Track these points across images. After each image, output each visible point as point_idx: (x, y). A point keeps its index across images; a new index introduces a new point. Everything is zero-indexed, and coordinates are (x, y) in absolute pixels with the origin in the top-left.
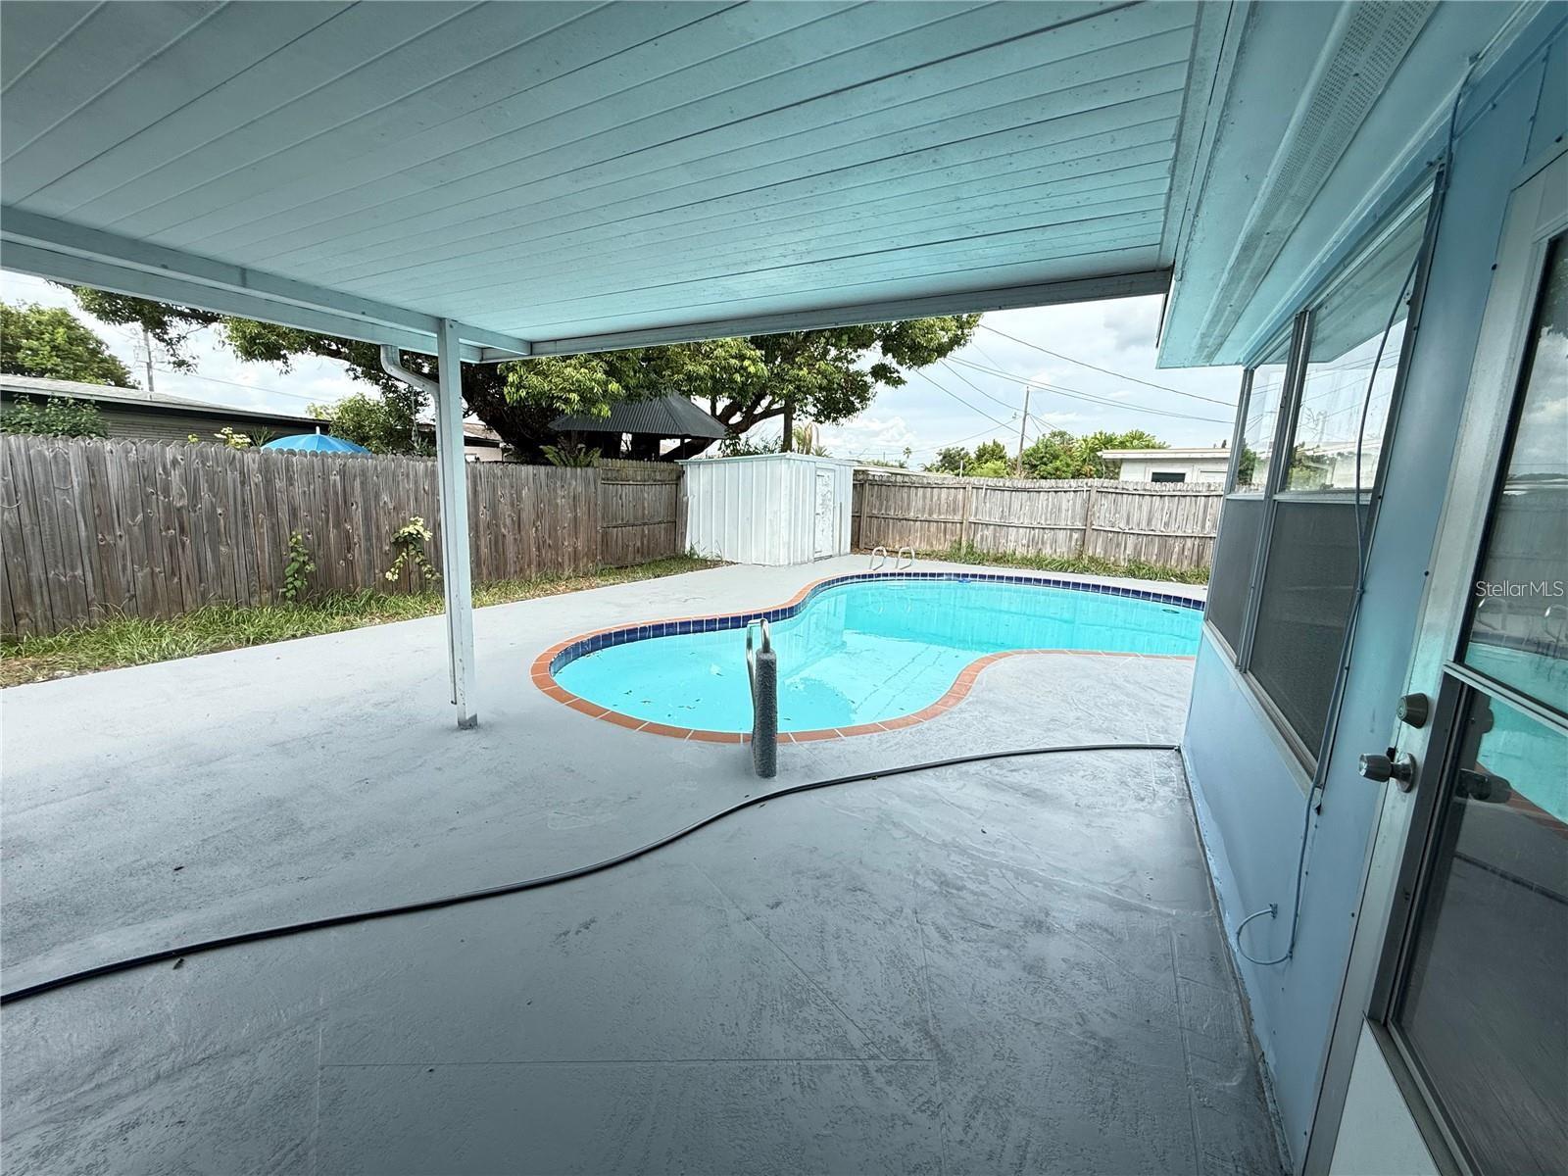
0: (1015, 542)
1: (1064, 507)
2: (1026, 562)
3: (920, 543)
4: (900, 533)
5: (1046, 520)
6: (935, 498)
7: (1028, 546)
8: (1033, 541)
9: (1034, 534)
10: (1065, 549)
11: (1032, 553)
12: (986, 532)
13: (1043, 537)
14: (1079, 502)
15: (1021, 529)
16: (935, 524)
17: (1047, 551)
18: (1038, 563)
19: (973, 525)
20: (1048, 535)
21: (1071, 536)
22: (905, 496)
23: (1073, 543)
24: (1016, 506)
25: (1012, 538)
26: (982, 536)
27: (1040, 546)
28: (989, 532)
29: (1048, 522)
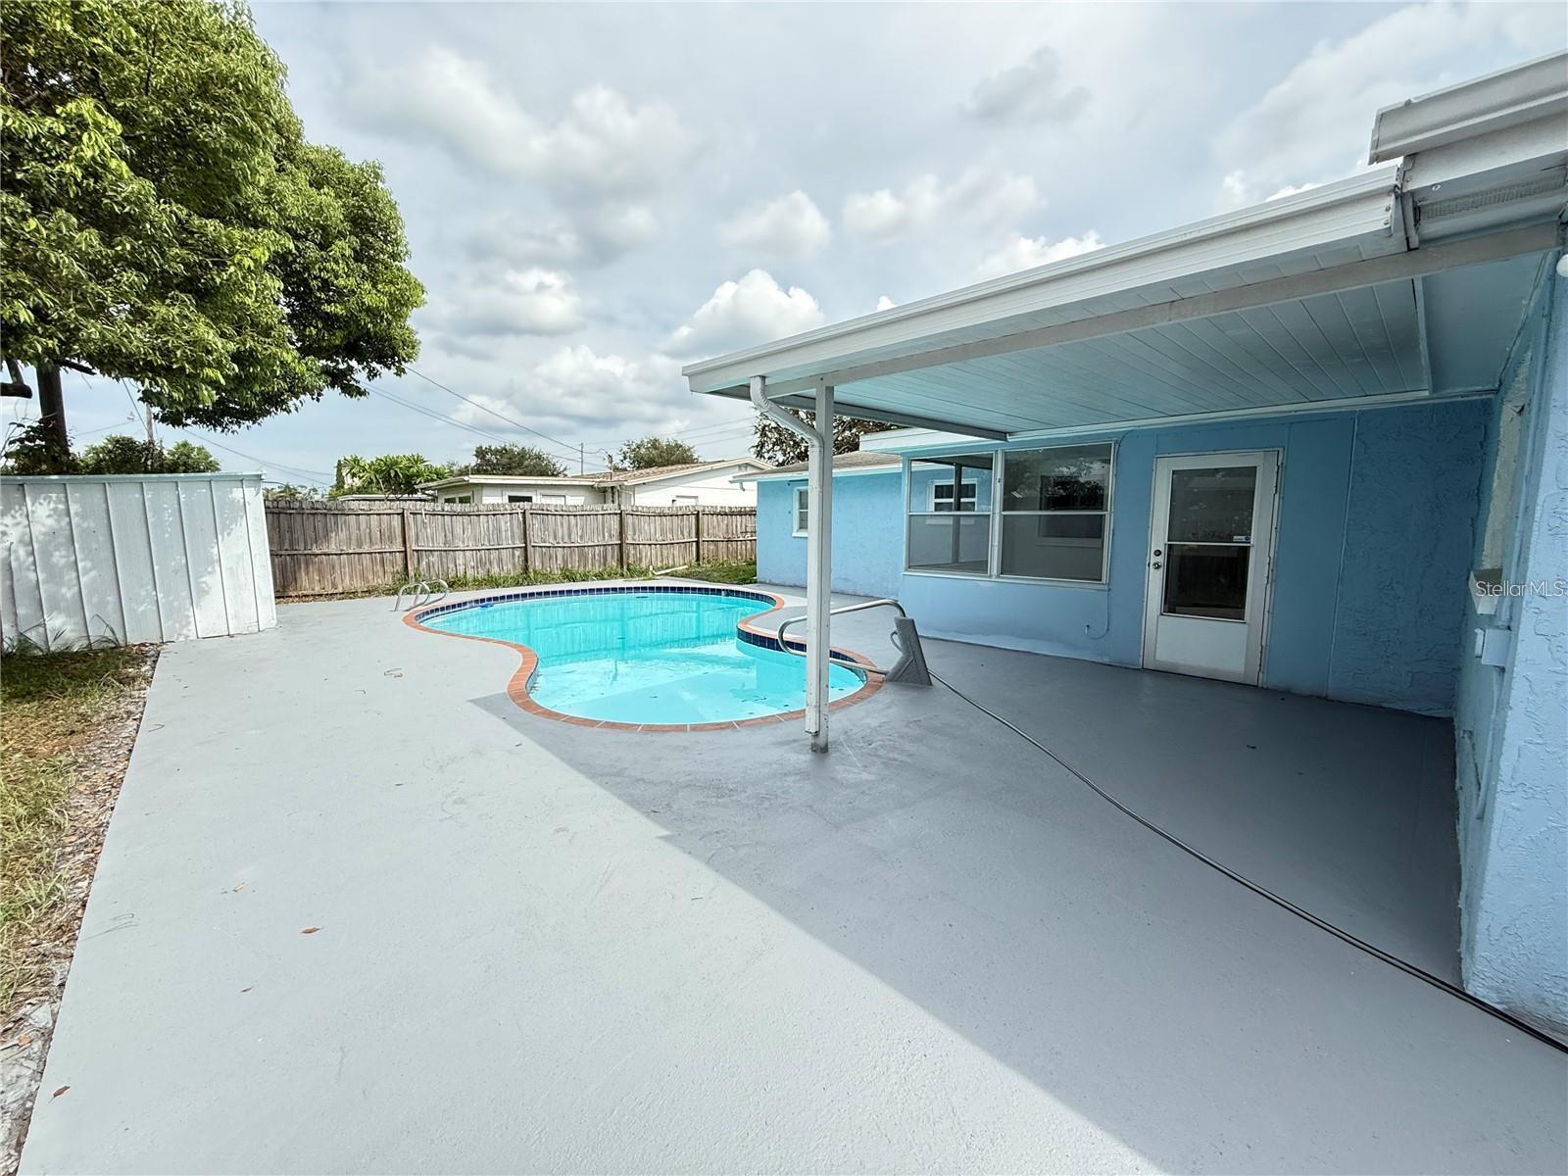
0: (464, 564)
1: (503, 528)
2: (479, 584)
3: (351, 579)
4: (320, 572)
5: (489, 541)
6: (363, 526)
7: (478, 568)
8: (481, 563)
9: (481, 555)
10: (510, 566)
11: (481, 574)
12: (431, 559)
13: (489, 557)
14: (515, 522)
15: (468, 553)
16: (368, 556)
17: (495, 570)
18: (493, 582)
19: (415, 553)
20: (494, 554)
21: (513, 554)
22: (320, 525)
23: (516, 560)
24: (458, 530)
25: (460, 561)
26: (428, 564)
27: (488, 565)
28: (434, 559)
29: (492, 543)
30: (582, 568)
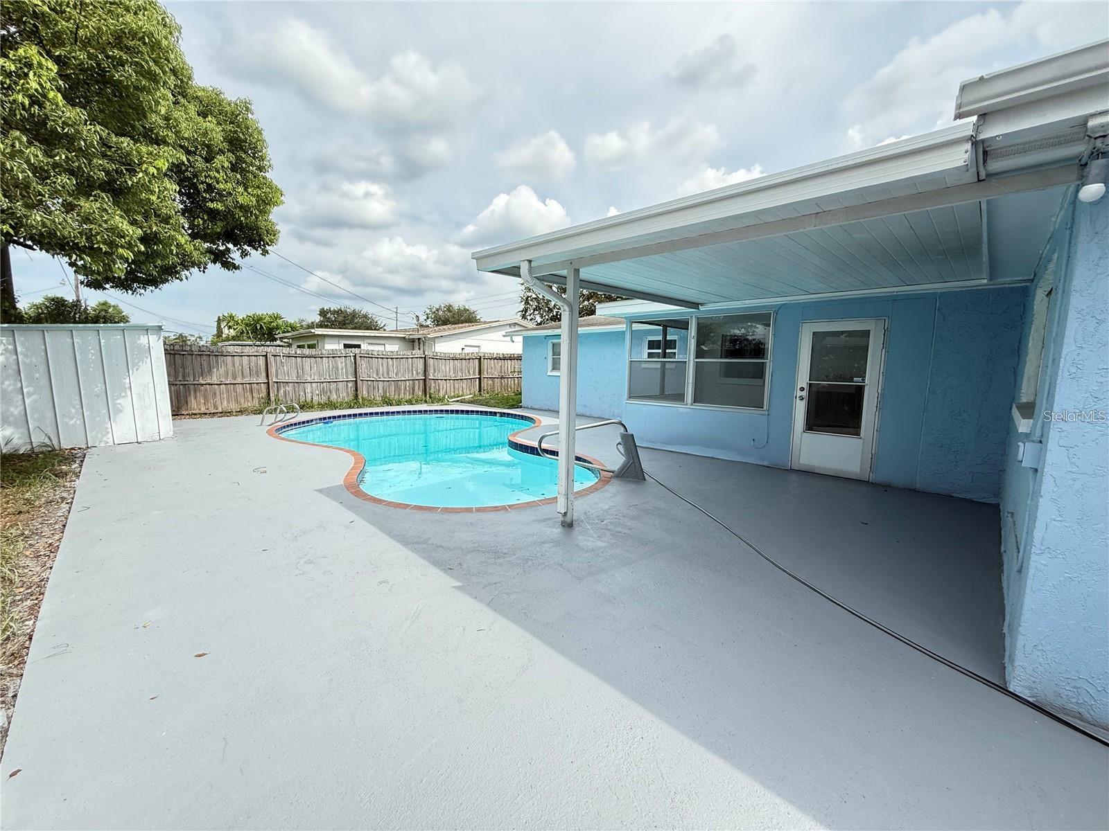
0: (311, 393)
1: (340, 367)
2: (322, 407)
3: (228, 402)
4: (205, 397)
5: (330, 376)
6: (237, 364)
7: (321, 395)
8: (323, 392)
9: (323, 386)
10: (345, 394)
11: (324, 400)
12: (287, 388)
13: (330, 388)
14: (348, 362)
15: (314, 385)
16: (240, 385)
17: (334, 397)
18: (332, 406)
19: (275, 384)
20: (333, 386)
21: (347, 385)
22: (205, 364)
23: (349, 390)
24: (307, 368)
25: (308, 390)
26: (285, 392)
27: (328, 394)
28: (289, 388)
29: (332, 377)
30: (397, 396)
